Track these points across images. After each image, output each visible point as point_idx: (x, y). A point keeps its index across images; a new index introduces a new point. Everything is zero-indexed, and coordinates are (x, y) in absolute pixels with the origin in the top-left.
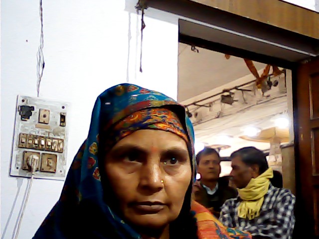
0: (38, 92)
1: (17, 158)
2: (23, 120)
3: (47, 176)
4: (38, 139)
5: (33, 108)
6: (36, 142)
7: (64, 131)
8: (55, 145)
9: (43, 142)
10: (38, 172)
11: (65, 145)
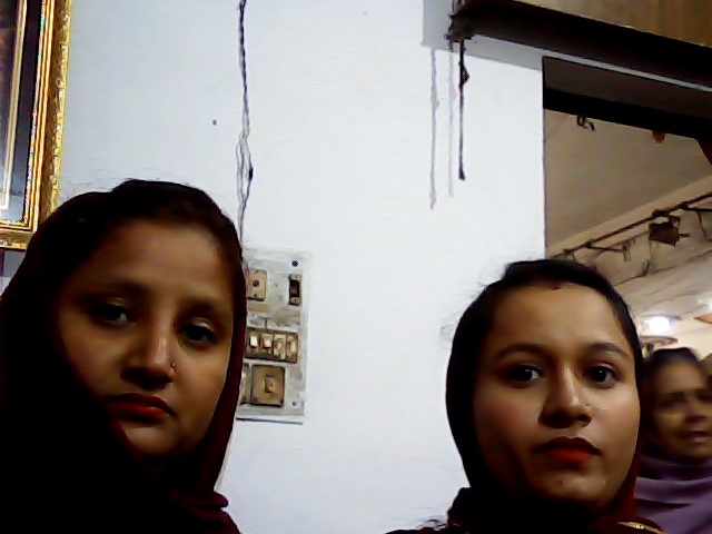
0: (241, 233)
3: (263, 413)
7: (298, 315)
8: (279, 346)
9: (254, 342)
10: (246, 406)
11: (302, 345)
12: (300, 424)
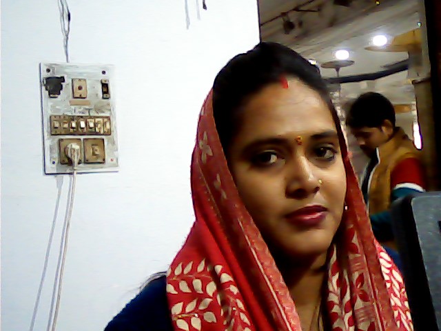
0: (67, 56)
1: (51, 149)
2: (51, 97)
3: (93, 168)
4: (76, 121)
5: (62, 79)
6: (74, 125)
7: (109, 105)
8: (99, 126)
9: (83, 124)
10: (81, 165)
11: (113, 123)
12: (117, 172)
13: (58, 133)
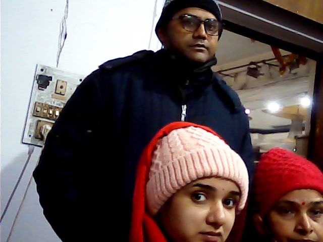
0: (58, 63)
1: (30, 126)
2: (40, 89)
4: (53, 110)
5: (51, 78)
6: (51, 112)
9: (57, 113)
13: (38, 115)
